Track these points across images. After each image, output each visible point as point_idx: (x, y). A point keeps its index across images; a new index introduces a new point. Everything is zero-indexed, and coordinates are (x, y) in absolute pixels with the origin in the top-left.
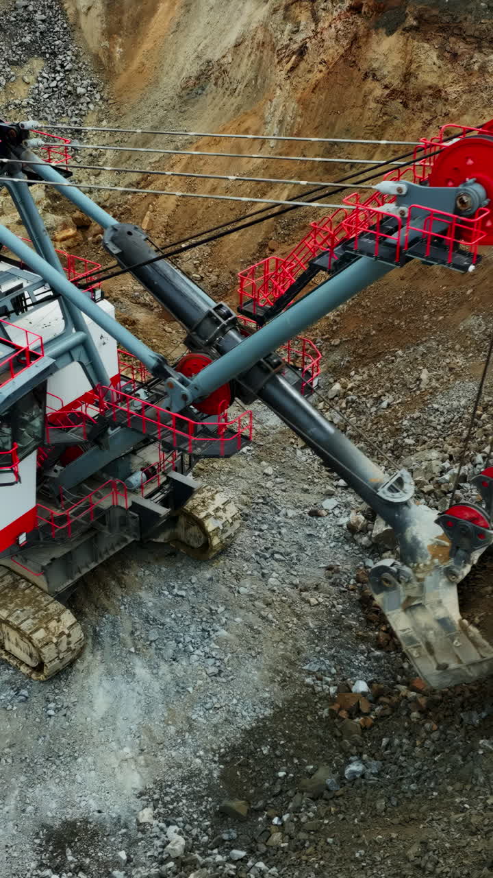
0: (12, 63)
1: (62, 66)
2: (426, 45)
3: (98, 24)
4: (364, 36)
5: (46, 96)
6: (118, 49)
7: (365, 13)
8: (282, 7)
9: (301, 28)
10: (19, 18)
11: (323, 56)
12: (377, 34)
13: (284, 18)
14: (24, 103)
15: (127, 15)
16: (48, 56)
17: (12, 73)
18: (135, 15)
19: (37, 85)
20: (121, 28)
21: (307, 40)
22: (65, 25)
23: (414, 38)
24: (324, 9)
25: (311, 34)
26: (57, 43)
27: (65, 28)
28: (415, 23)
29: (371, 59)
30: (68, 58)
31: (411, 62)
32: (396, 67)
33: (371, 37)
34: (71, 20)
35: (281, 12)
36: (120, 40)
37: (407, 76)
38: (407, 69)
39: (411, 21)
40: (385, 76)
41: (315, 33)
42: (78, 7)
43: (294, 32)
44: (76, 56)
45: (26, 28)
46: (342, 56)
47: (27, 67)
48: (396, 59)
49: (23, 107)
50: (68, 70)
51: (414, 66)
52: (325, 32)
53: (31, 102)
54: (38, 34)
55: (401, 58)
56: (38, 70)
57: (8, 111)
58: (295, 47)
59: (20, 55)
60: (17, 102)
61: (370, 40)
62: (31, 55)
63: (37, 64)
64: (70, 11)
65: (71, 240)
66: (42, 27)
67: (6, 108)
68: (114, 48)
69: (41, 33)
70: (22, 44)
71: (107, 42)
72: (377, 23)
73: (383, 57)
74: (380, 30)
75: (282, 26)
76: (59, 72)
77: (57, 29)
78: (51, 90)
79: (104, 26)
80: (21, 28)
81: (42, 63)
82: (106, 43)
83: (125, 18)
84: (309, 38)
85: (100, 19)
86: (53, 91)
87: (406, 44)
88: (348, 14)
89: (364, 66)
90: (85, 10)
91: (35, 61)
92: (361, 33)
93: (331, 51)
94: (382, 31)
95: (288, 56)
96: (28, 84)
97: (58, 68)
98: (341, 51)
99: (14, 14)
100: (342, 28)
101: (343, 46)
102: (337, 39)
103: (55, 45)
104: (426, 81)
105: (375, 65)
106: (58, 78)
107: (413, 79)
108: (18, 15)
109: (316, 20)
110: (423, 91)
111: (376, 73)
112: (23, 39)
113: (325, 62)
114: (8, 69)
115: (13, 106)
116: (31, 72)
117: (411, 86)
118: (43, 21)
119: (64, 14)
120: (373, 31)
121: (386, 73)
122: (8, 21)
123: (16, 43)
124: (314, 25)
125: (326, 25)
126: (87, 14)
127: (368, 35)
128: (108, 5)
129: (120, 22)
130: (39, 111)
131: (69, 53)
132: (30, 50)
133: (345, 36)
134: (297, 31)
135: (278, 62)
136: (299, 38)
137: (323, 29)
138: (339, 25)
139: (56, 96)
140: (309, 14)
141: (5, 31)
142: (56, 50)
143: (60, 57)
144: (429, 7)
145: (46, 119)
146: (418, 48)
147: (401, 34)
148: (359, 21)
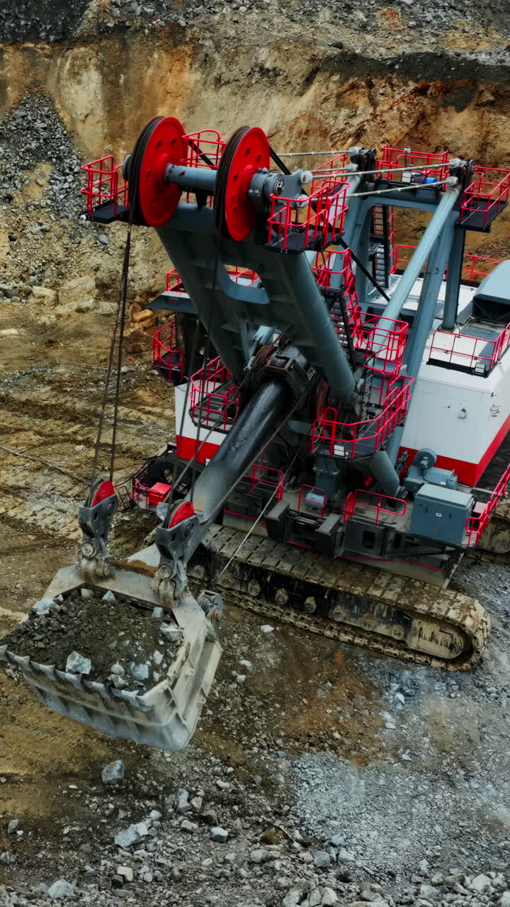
0: (23, 168)
1: (71, 169)
2: (503, 117)
3: (99, 129)
4: (432, 114)
5: (62, 196)
6: (121, 151)
7: (431, 94)
8: (334, 96)
9: (358, 113)
10: (20, 127)
11: (387, 136)
12: (446, 111)
13: (337, 106)
14: (43, 204)
15: (128, 120)
16: (54, 160)
17: (25, 177)
18: (136, 119)
19: (51, 187)
20: (124, 132)
21: (365, 123)
22: (65, 132)
23: (489, 112)
24: (382, 94)
25: (369, 117)
26: (62, 148)
27: (65, 135)
28: (492, 98)
29: (444, 134)
30: (75, 162)
31: (488, 133)
32: (471, 139)
33: (440, 115)
34: (69, 127)
35: (333, 100)
36: (123, 143)
37: (484, 147)
38: (484, 139)
39: (488, 97)
40: (459, 148)
41: (374, 116)
42: (74, 115)
43: (351, 117)
44: (81, 160)
45: (28, 136)
46: (407, 134)
47: (37, 171)
48: (470, 132)
49: (42, 207)
50: (76, 173)
51: (491, 137)
52: (385, 115)
53: (49, 202)
54: (41, 141)
55: (477, 130)
56: (48, 173)
57: (29, 212)
58: (352, 130)
59: (29, 160)
60: (37, 203)
61: (439, 117)
62: (38, 159)
63: (46, 168)
64: (67, 119)
65: (148, 321)
66: (45, 134)
67: (27, 209)
68: (117, 150)
69: (45, 140)
70: (28, 150)
71: (110, 146)
72: (445, 101)
73: (456, 131)
74: (449, 108)
75: (334, 114)
76: (68, 174)
77: (58, 136)
78: (64, 191)
79: (106, 130)
80: (23, 136)
81: (50, 167)
82: (108, 147)
83: (126, 123)
84: (367, 121)
85: (100, 124)
86: (67, 192)
87: (481, 118)
88: (412, 96)
89: (435, 141)
90: (82, 117)
91: (44, 166)
92: (429, 112)
93: (395, 130)
94: (452, 109)
95: (343, 139)
96: (41, 186)
97: (67, 171)
98: (406, 130)
99: (14, 123)
100: (406, 109)
101: (407, 125)
102: (401, 119)
103: (59, 150)
104: (505, 149)
105: (447, 139)
106: (70, 180)
107: (490, 149)
108: (18, 124)
109: (374, 104)
110: (501, 159)
111: (449, 146)
112: (28, 146)
113: (388, 141)
114: (20, 174)
115: (32, 207)
116: (42, 175)
117: (487, 155)
118: (44, 129)
119: (61, 121)
120: (441, 110)
121: (460, 145)
122: (10, 130)
123: (22, 150)
124: (372, 109)
125: (386, 107)
126: (84, 121)
127: (437, 113)
128: (109, 111)
129: (122, 126)
130: (58, 211)
131: (74, 157)
132: (38, 155)
133: (409, 116)
134: (354, 116)
135: (332, 146)
136: (356, 122)
137: (382, 112)
138: (403, 107)
139: (71, 196)
140: (366, 99)
141: (8, 140)
142: (61, 154)
143: (68, 161)
144: (503, 84)
145: (67, 217)
146: (495, 119)
147: (475, 109)
148: (425, 101)
